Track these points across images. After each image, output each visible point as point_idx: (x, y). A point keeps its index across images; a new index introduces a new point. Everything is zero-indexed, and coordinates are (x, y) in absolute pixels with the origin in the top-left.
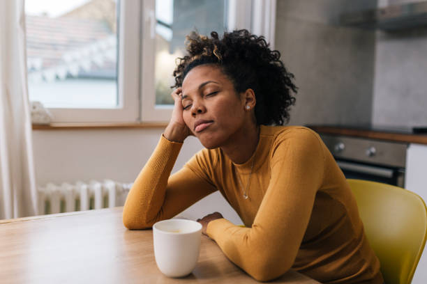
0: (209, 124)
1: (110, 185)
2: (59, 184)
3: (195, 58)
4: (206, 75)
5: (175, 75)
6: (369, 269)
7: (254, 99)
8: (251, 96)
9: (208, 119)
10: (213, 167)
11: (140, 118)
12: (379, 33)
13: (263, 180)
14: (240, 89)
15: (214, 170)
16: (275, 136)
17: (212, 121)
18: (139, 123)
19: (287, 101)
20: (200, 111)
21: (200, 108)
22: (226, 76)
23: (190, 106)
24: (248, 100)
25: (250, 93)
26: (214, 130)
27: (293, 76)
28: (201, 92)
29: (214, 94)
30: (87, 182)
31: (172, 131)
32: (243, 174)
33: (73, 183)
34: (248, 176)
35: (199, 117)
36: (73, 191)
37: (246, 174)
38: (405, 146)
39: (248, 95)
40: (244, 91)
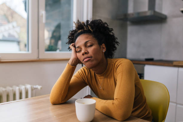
0: (90, 58)
1: (29, 87)
2: (5, 87)
3: (80, 31)
4: (87, 38)
5: (69, 38)
6: (149, 113)
7: (105, 48)
8: (104, 46)
9: (90, 56)
10: (86, 76)
11: (38, 57)
12: (128, 23)
13: (110, 81)
14: (100, 44)
15: (87, 78)
16: (114, 62)
17: (92, 57)
18: (38, 59)
19: (114, 49)
20: (86, 53)
21: (86, 52)
22: (95, 38)
23: (80, 51)
24: (103, 48)
25: (104, 45)
26: (92, 61)
27: (117, 39)
28: (85, 45)
29: (91, 46)
30: (18, 86)
31: (73, 61)
32: (100, 79)
33: (11, 86)
34: (103, 79)
35: (86, 56)
36: (13, 90)
37: (102, 79)
38: (143, 66)
39: (103, 46)
40: (101, 45)
